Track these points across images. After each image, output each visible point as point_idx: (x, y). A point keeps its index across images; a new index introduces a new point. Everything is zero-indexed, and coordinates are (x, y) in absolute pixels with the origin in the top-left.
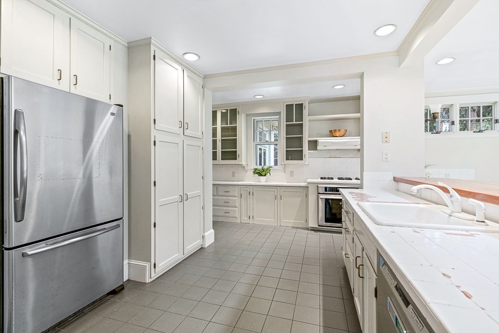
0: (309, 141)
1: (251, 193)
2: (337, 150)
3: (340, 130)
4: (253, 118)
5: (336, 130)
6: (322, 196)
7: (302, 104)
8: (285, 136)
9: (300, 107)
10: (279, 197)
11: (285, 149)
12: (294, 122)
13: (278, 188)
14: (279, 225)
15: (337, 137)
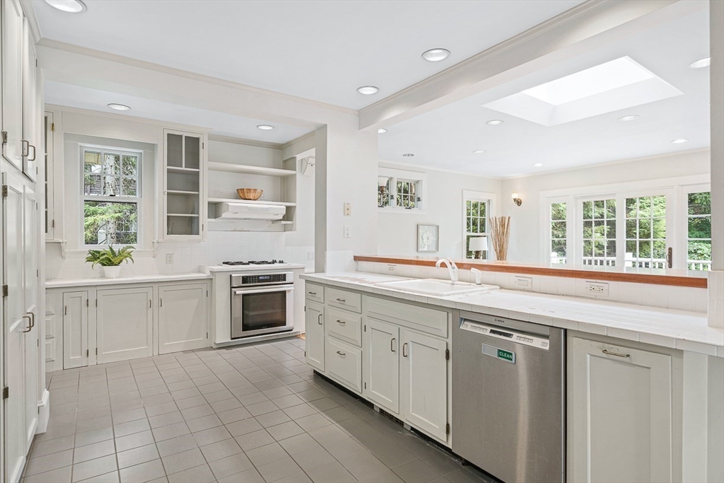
0: (210, 203)
1: (92, 303)
2: (245, 219)
3: (256, 190)
4: (80, 144)
5: (250, 190)
6: (240, 292)
7: (198, 139)
8: (166, 191)
9: (194, 143)
10: (156, 302)
11: (166, 215)
12: (184, 168)
13: (155, 286)
14: (156, 354)
15: (250, 199)
